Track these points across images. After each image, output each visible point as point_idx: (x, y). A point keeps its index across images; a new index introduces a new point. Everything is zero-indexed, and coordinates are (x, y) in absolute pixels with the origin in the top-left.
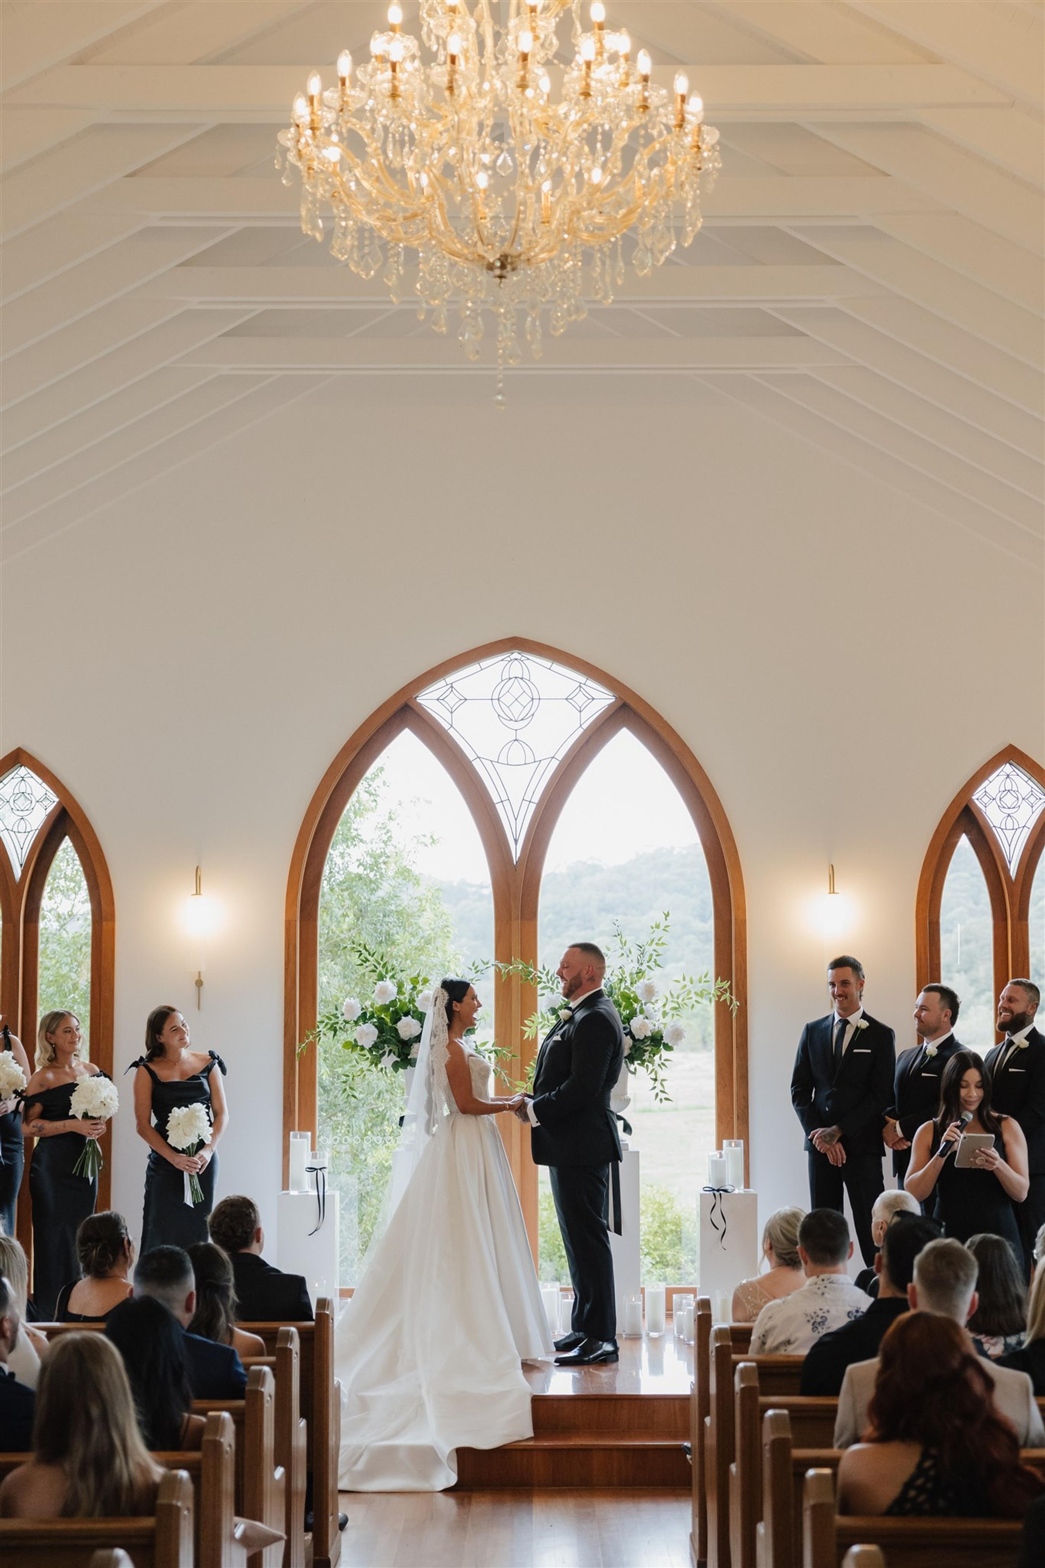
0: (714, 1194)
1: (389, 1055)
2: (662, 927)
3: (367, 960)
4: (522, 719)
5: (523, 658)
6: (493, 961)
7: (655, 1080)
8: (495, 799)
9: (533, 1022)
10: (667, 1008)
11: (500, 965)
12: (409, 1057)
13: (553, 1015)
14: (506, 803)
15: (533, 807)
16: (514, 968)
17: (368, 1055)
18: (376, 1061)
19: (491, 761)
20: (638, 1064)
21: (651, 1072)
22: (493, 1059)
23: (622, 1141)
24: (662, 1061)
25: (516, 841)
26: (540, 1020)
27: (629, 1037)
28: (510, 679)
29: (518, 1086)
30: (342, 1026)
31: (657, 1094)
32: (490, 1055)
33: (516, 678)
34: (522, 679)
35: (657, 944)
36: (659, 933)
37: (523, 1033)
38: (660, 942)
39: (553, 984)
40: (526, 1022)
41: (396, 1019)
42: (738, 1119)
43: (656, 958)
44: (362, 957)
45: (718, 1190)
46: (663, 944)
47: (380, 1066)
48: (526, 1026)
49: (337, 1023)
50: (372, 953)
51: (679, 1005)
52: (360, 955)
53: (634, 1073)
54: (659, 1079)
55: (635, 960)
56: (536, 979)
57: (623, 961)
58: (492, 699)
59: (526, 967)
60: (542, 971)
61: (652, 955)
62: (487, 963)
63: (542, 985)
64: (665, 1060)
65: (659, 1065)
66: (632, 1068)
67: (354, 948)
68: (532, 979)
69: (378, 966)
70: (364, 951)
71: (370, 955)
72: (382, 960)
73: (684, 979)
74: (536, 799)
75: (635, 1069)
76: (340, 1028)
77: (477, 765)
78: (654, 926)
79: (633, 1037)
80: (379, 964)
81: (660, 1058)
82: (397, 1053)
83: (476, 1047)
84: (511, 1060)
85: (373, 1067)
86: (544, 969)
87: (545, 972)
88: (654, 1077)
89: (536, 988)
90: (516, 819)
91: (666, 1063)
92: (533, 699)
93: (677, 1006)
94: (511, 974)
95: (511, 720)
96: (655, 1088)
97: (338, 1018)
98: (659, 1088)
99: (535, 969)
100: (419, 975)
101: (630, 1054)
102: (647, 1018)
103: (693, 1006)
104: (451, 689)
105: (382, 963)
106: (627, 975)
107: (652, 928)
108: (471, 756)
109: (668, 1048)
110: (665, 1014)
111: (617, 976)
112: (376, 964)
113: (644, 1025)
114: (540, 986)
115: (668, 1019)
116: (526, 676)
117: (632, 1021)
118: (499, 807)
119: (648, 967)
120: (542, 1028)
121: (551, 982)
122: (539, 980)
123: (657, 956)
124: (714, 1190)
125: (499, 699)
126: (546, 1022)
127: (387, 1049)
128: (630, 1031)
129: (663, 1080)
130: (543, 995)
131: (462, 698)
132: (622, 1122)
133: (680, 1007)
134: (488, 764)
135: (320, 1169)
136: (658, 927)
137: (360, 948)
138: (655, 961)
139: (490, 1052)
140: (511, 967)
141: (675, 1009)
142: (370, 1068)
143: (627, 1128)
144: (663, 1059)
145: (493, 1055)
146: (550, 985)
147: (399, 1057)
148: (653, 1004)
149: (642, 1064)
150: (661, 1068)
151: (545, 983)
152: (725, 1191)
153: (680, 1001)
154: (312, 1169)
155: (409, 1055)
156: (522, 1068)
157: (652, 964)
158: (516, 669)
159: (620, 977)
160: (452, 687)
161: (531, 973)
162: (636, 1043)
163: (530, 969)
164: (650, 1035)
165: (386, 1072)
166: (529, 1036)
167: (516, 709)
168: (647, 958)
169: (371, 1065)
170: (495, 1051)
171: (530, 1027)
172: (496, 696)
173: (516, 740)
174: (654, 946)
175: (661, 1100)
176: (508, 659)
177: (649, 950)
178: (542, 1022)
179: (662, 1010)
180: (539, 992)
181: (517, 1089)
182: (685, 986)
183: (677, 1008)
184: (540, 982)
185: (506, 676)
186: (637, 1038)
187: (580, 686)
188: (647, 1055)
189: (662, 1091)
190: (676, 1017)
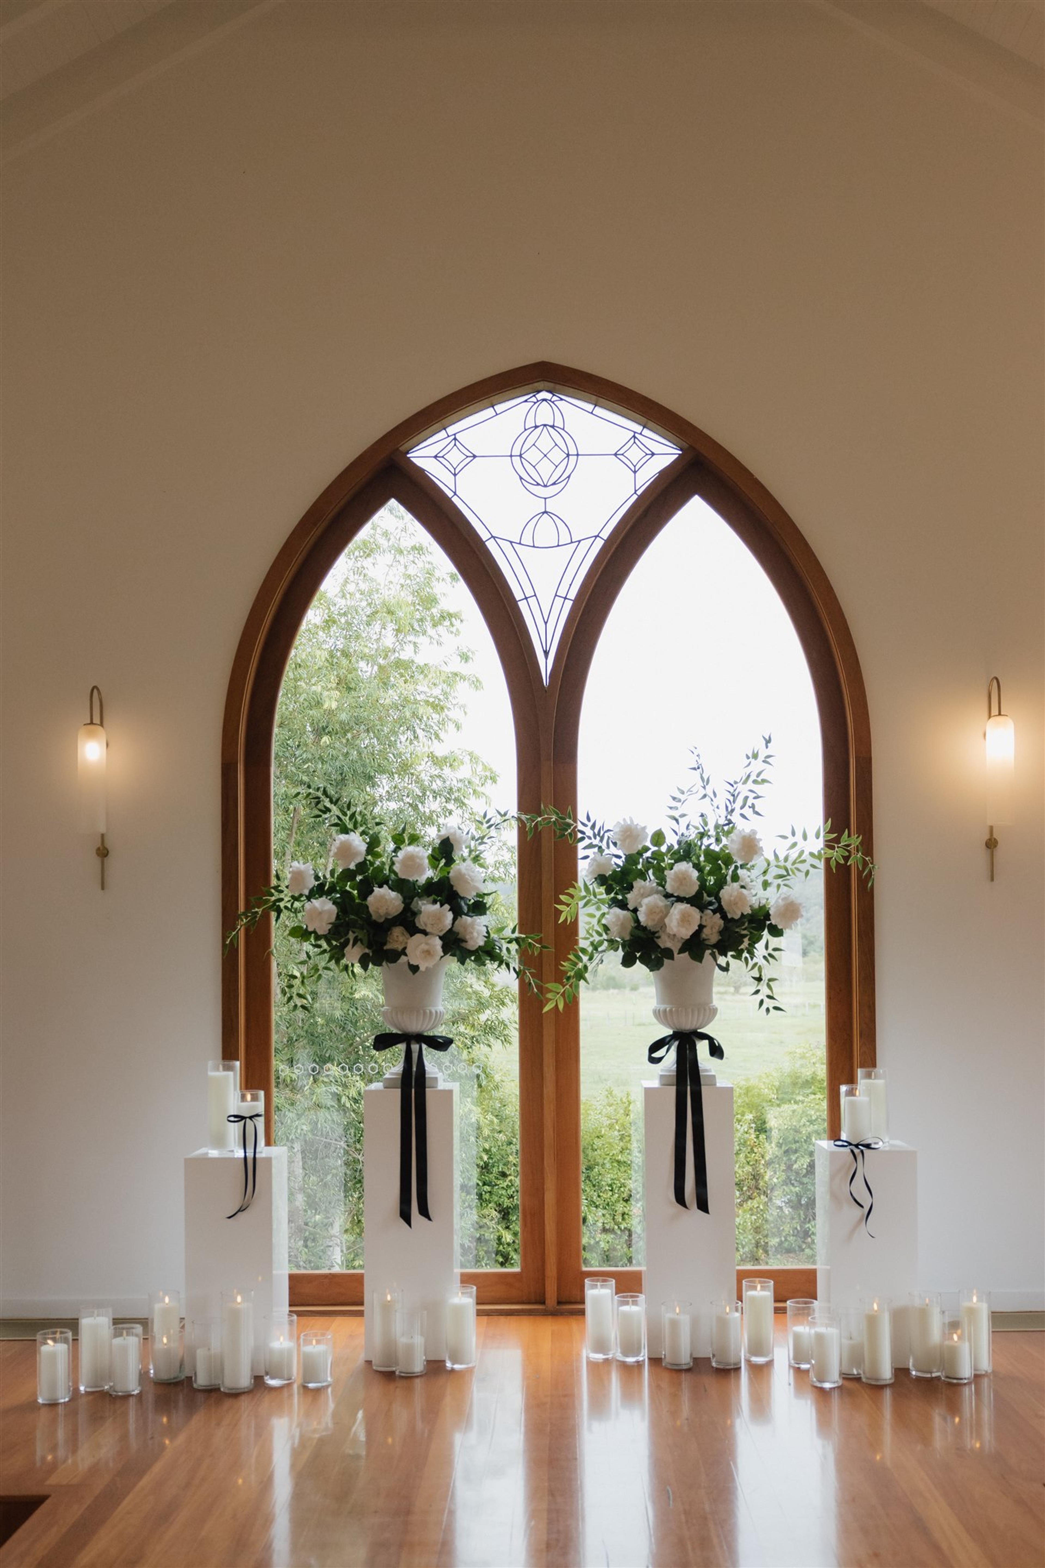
0: (852, 1151)
1: (353, 945)
2: (761, 757)
3: (328, 810)
4: (554, 484)
5: (555, 398)
6: (513, 811)
7: (759, 979)
8: (518, 595)
9: (572, 896)
10: (769, 877)
11: (523, 817)
12: (385, 948)
13: (602, 885)
14: (532, 601)
15: (569, 604)
16: (544, 819)
17: (325, 945)
18: (337, 955)
19: (511, 542)
20: (732, 956)
21: (753, 968)
22: (513, 952)
23: (706, 1071)
24: (770, 951)
25: (546, 653)
26: (583, 893)
27: (718, 915)
28: (536, 427)
29: (551, 991)
30: (289, 905)
31: (762, 1002)
32: (509, 946)
33: (545, 425)
34: (553, 427)
35: (755, 782)
36: (757, 766)
37: (559, 913)
38: (759, 779)
39: (601, 840)
40: (562, 897)
41: (366, 889)
42: (861, 1036)
43: (755, 801)
44: (320, 806)
45: (857, 1146)
46: (764, 781)
47: (344, 961)
48: (562, 903)
49: (281, 900)
50: (334, 800)
51: (787, 870)
52: (318, 803)
53: (725, 969)
54: (765, 978)
55: (722, 807)
56: (576, 835)
57: (705, 807)
58: (511, 456)
59: (561, 818)
60: (586, 822)
61: (746, 798)
62: (505, 814)
63: (586, 842)
64: (775, 949)
65: (765, 957)
66: (722, 960)
67: (310, 794)
68: (570, 834)
69: (343, 817)
70: (323, 797)
71: (331, 802)
72: (349, 808)
73: (793, 834)
74: (573, 595)
75: (728, 964)
76: (286, 908)
77: (491, 545)
78: (750, 755)
79: (724, 916)
80: (345, 814)
81: (767, 947)
82: (366, 941)
83: (488, 932)
84: (541, 953)
85: (332, 964)
86: (588, 819)
87: (590, 824)
88: (758, 976)
89: (576, 848)
90: (546, 623)
91: (775, 953)
92: (568, 455)
93: (785, 873)
94: (540, 828)
95: (538, 484)
96: (757, 992)
97: (282, 892)
98: (765, 991)
99: (575, 820)
100: (404, 830)
101: (719, 942)
102: (743, 887)
103: (807, 873)
104: (454, 441)
105: (349, 813)
106: (711, 827)
107: (748, 757)
108: (484, 535)
109: (776, 932)
110: (766, 885)
111: (697, 828)
112: (341, 816)
113: (742, 898)
114: (581, 845)
115: (771, 890)
116: (559, 423)
117: (722, 892)
118: (522, 605)
119: (743, 816)
120: (585, 905)
121: (598, 838)
122: (580, 835)
123: (755, 798)
124: (850, 1144)
125: (521, 456)
126: (592, 897)
127: (351, 936)
128: (720, 906)
129: (770, 980)
130: (586, 857)
131: (469, 454)
132: (706, 1042)
133: (788, 874)
134: (506, 546)
135: (251, 1118)
136: (755, 756)
137: (320, 794)
138: (753, 806)
139: (510, 942)
140: (539, 819)
141: (781, 876)
142: (329, 965)
143: (716, 1051)
144: (770, 948)
145: (514, 947)
146: (596, 842)
147: (369, 947)
148: (749, 870)
149: (738, 956)
150: (768, 961)
151: (589, 838)
152: (868, 1146)
153: (789, 865)
154: (240, 1118)
155: (385, 944)
156: (558, 964)
157: (747, 811)
158: (544, 413)
159: (702, 830)
160: (455, 439)
161: (569, 825)
162: (730, 924)
163: (568, 820)
164: (750, 912)
165: (353, 972)
166: (566, 919)
167: (546, 470)
168: (740, 801)
169: (329, 961)
170: (517, 940)
171: (568, 905)
172: (516, 452)
173: (546, 512)
174: (750, 785)
175: (768, 1010)
176: (534, 399)
177: (743, 790)
178: (585, 897)
179: (762, 878)
180: (581, 853)
181: (549, 996)
182: (794, 845)
183: (785, 876)
184: (583, 839)
185: (530, 423)
186: (729, 916)
187: (634, 437)
188: (746, 943)
189: (769, 997)
190: (784, 889)
